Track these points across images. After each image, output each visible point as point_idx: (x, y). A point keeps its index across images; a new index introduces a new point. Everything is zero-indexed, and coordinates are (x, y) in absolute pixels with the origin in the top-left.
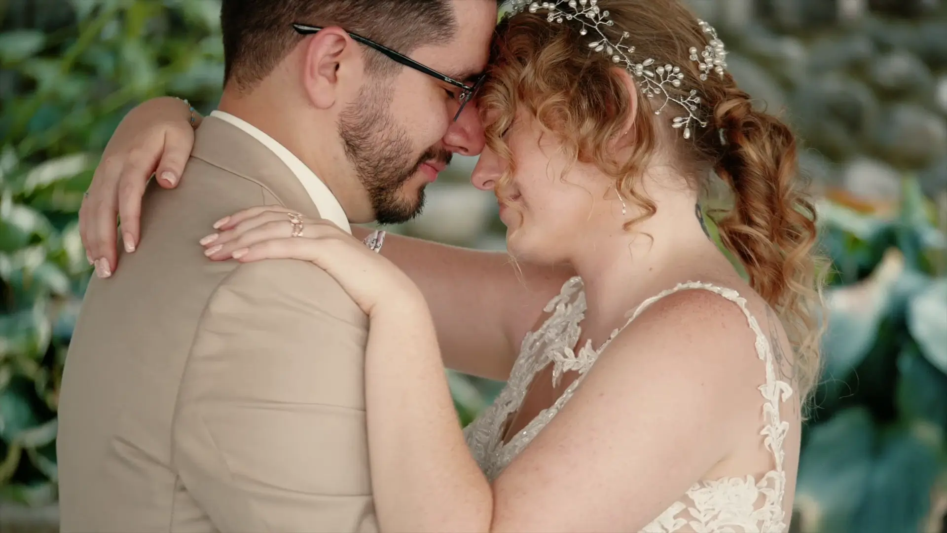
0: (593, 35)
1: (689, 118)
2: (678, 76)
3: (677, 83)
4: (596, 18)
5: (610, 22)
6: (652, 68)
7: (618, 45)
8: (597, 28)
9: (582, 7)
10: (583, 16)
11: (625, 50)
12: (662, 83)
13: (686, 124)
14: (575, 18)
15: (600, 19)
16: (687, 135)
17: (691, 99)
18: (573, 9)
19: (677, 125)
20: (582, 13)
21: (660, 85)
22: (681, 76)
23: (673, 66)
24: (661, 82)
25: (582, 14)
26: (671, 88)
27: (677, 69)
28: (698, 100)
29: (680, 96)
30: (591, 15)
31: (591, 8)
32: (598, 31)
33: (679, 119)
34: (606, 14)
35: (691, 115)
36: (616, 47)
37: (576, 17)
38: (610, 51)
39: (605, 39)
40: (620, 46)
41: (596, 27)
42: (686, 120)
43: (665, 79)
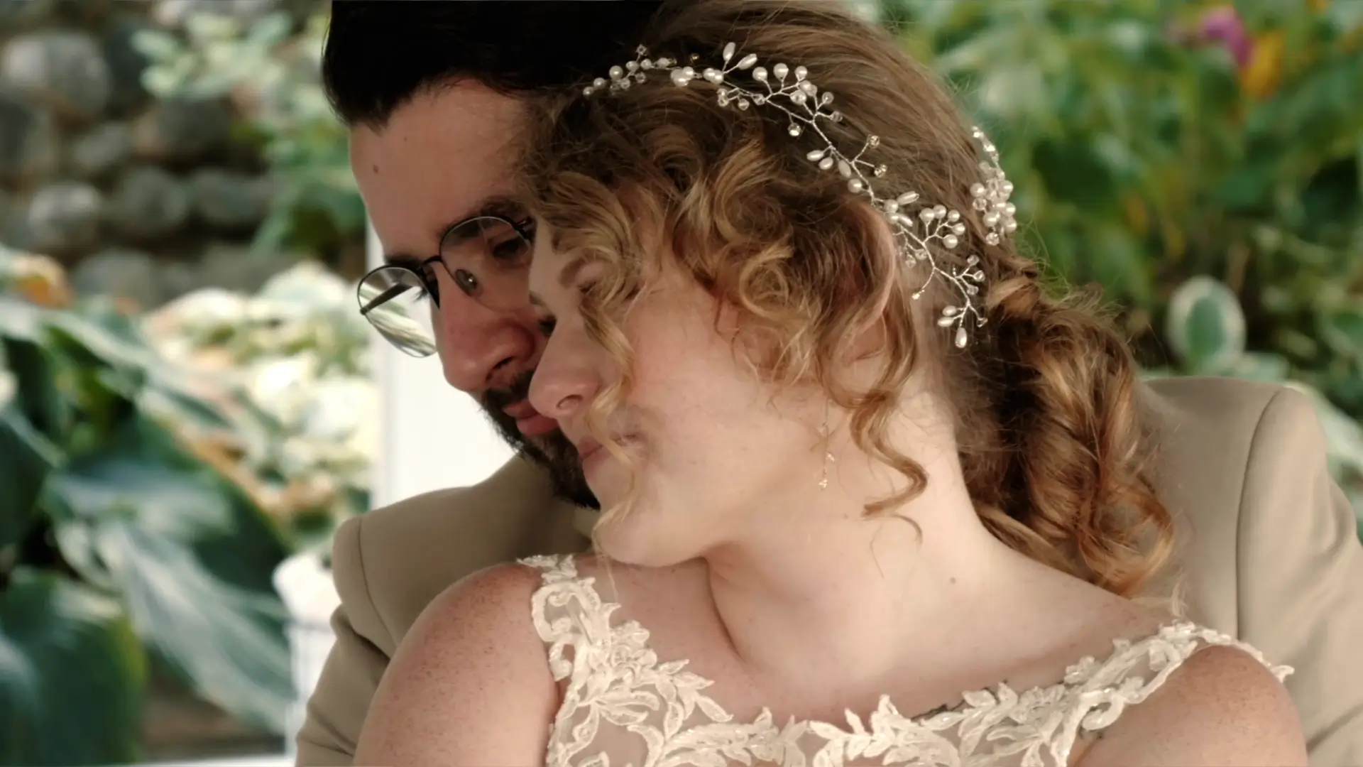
0: (811, 138)
1: (965, 309)
2: (954, 228)
3: (952, 241)
4: (810, 102)
5: (837, 113)
6: (911, 210)
7: (856, 159)
8: (815, 125)
9: (780, 83)
10: (785, 100)
11: (871, 173)
12: (927, 239)
13: (959, 319)
14: (768, 101)
15: (818, 108)
16: (962, 341)
17: (969, 272)
18: (762, 83)
19: (946, 322)
20: (780, 92)
21: (923, 244)
22: (960, 229)
23: (949, 210)
24: (925, 237)
25: (778, 96)
26: (939, 250)
27: (954, 216)
28: (978, 276)
29: (952, 265)
30: (800, 98)
31: (797, 84)
32: (818, 130)
33: (950, 311)
34: (827, 99)
35: (968, 304)
36: (853, 163)
37: (770, 99)
38: (845, 168)
39: (831, 147)
40: (860, 161)
41: (813, 122)
42: (959, 312)
43: (931, 233)
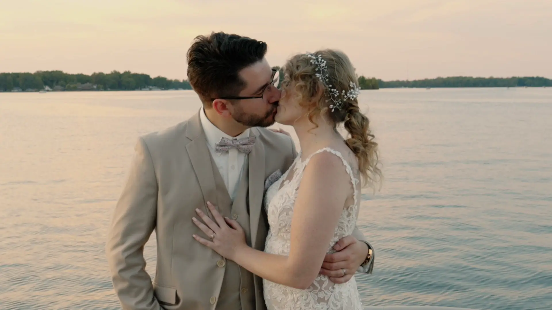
0: (319, 72)
3: (336, 95)
6: (331, 88)
15: (324, 68)
21: (331, 94)
22: (338, 94)
23: (337, 90)
27: (338, 92)
28: (340, 103)
29: (335, 99)
30: (322, 65)
35: (336, 106)
36: (323, 78)
38: (320, 78)
41: (321, 70)
42: (334, 107)
